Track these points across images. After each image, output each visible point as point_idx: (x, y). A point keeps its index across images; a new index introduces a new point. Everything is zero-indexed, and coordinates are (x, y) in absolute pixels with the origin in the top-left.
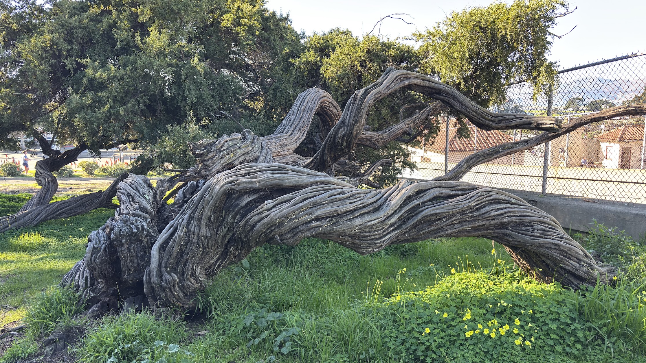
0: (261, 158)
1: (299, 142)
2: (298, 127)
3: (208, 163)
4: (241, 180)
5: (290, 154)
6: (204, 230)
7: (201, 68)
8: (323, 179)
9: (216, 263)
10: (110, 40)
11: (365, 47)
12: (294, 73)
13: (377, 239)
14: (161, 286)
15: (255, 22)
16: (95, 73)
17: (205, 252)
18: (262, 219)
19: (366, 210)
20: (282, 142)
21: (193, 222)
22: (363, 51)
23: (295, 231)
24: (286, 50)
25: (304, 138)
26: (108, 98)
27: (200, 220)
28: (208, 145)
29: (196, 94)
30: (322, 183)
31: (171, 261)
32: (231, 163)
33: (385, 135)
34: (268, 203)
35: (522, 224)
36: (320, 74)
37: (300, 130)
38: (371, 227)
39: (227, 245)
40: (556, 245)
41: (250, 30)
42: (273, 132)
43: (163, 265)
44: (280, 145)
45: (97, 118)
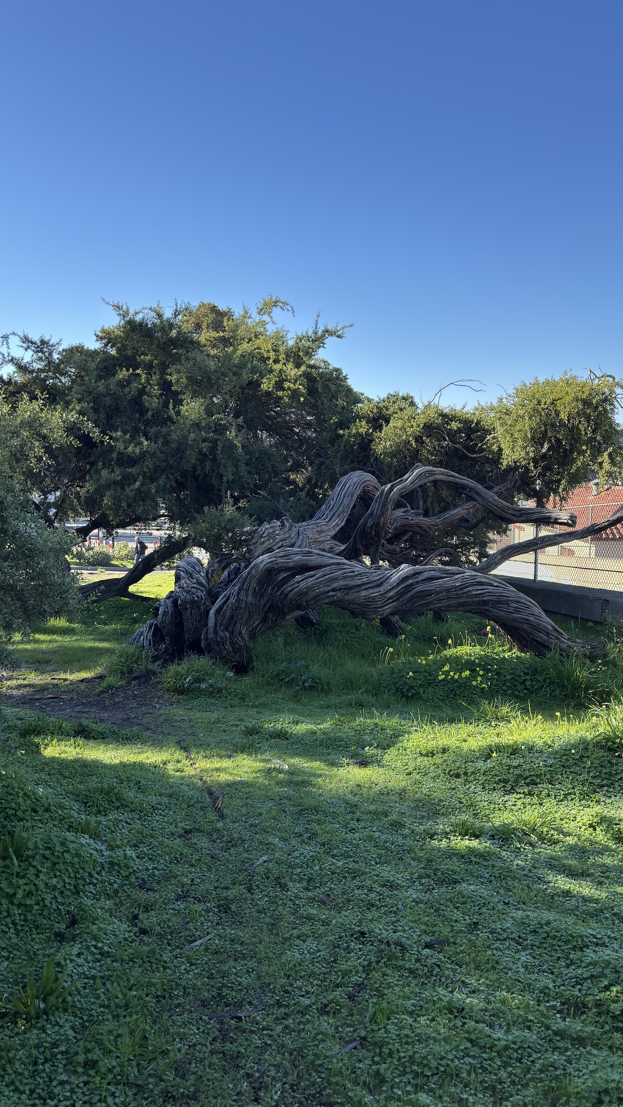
0: (298, 544)
1: (338, 528)
2: (337, 513)
3: (252, 547)
4: (280, 560)
5: (328, 541)
6: (250, 599)
7: (238, 442)
8: (339, 561)
9: (258, 626)
10: (137, 407)
11: (422, 420)
12: (342, 447)
13: (379, 608)
14: (216, 641)
15: (301, 387)
16: (126, 448)
17: (250, 616)
18: (293, 589)
19: (370, 585)
20: (319, 529)
21: (243, 592)
22: (419, 426)
23: (316, 598)
24: (335, 419)
25: (343, 524)
26: (138, 474)
27: (247, 590)
28: (252, 532)
29: (232, 470)
30: (338, 564)
31: (224, 622)
32: (270, 548)
33: (439, 521)
34: (298, 578)
35: (500, 602)
36: (371, 449)
37: (339, 516)
38: (374, 598)
39: (266, 613)
40: (527, 620)
41: (295, 394)
42: (311, 517)
43: (218, 625)
44: (318, 531)
45: (127, 497)
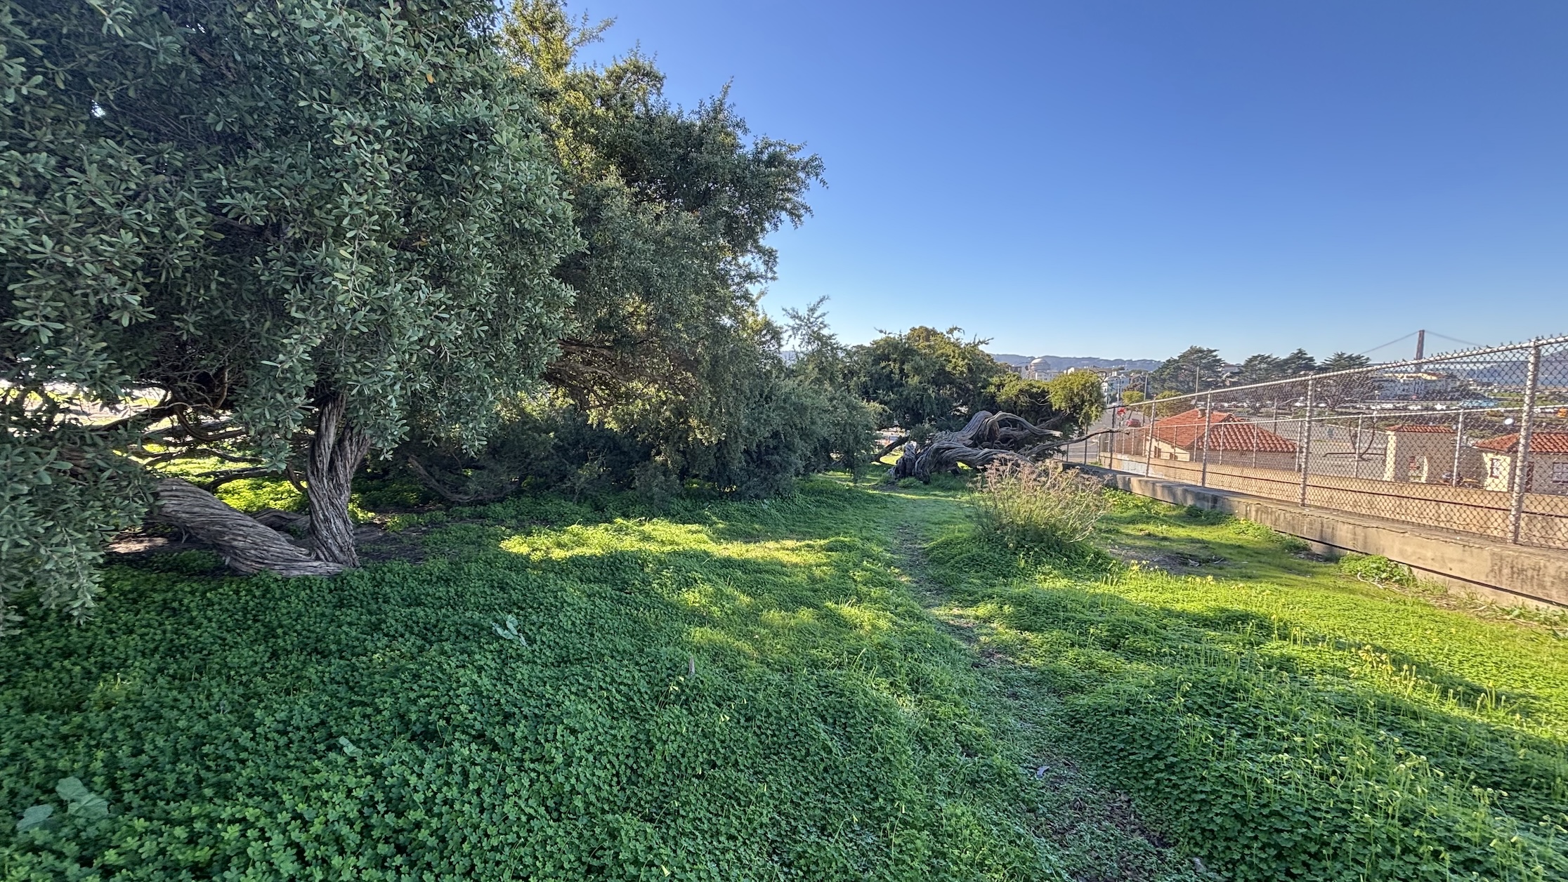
2: (972, 429)
3: (933, 440)
4: (943, 445)
6: (928, 459)
7: (933, 395)
14: (916, 472)
15: (966, 366)
27: (930, 457)
28: (935, 434)
29: (929, 407)
32: (941, 441)
39: (935, 462)
43: (918, 467)
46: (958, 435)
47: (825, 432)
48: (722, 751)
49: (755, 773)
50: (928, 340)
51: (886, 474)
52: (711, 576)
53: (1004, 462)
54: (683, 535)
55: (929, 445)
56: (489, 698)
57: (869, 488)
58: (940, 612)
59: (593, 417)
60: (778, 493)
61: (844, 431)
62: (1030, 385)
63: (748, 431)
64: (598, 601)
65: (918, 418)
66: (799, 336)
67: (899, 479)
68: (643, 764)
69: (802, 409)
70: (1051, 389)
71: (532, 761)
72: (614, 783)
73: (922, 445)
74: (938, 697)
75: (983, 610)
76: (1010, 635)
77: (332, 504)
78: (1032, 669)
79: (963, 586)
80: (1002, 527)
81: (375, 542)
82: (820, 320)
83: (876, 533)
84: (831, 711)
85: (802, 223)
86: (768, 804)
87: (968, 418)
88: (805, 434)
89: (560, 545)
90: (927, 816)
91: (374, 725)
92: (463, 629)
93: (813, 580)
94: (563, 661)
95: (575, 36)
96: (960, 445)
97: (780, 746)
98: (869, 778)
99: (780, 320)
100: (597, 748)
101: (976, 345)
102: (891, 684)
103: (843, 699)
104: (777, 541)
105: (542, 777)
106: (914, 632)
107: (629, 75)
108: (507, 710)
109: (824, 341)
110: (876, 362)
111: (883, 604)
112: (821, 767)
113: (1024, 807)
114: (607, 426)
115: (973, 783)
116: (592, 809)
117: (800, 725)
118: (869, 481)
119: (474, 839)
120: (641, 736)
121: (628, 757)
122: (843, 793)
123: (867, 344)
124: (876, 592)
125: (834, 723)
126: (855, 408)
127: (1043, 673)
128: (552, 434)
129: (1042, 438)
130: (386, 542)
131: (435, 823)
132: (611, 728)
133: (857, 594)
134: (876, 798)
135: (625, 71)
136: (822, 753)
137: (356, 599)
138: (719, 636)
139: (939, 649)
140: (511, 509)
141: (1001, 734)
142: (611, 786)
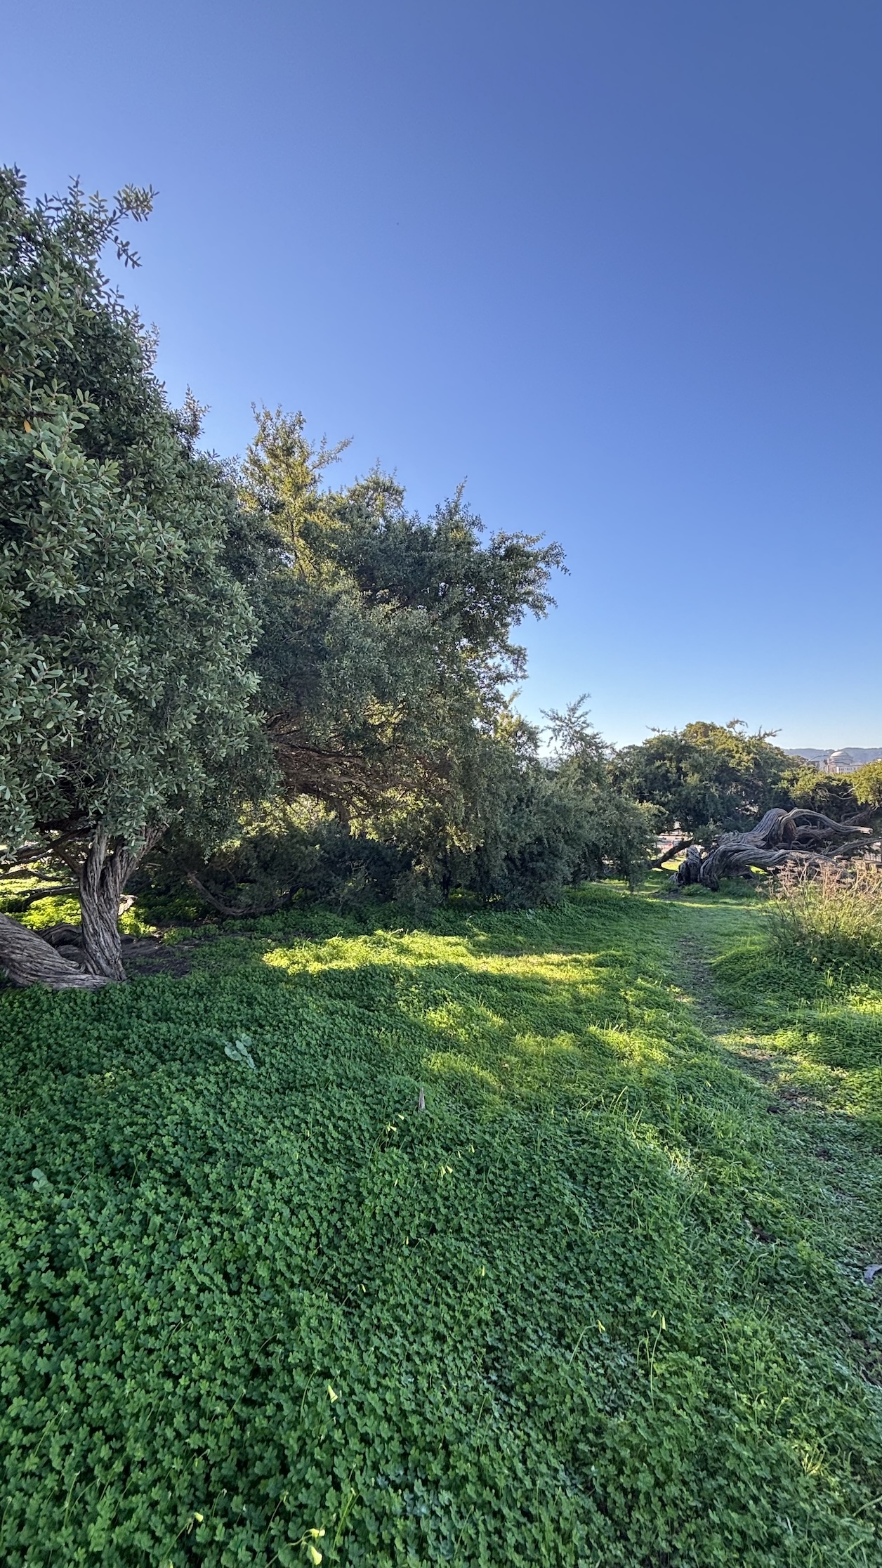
3: (719, 843)
4: (730, 848)
6: (715, 864)
9: (720, 873)
14: (703, 878)
17: (717, 869)
21: (713, 862)
31: (706, 871)
32: (728, 843)
42: (751, 830)
43: (704, 873)
46: (749, 836)
47: (593, 836)
48: (443, 1211)
49: (482, 1244)
50: (707, 736)
51: (668, 881)
52: (462, 993)
53: (799, 863)
54: (442, 948)
55: (715, 848)
56: (196, 1129)
57: (649, 896)
58: (727, 1041)
59: (354, 826)
60: (544, 902)
61: (616, 835)
62: (829, 778)
63: (508, 836)
64: (339, 1019)
65: (701, 819)
66: (560, 738)
67: (683, 886)
68: (348, 1223)
69: (564, 811)
70: (854, 781)
71: (221, 1212)
72: (311, 1246)
73: (707, 849)
74: (720, 1153)
75: (784, 1038)
76: (815, 1071)
77: (102, 918)
78: (848, 1119)
79: (758, 1009)
80: (802, 937)
81: (150, 956)
82: (582, 719)
83: (654, 946)
84: (582, 1165)
85: (546, 615)
86: (492, 1292)
87: (759, 817)
88: (570, 839)
89: (318, 959)
90: (703, 1332)
91: (77, 1155)
92: (197, 1047)
93: (577, 999)
94: (288, 1087)
95: (314, 459)
96: (749, 846)
97: (515, 1208)
98: (624, 1265)
99: (534, 720)
100: (296, 1199)
101: (761, 739)
102: (661, 1132)
103: (597, 1151)
104: (541, 955)
105: (226, 1233)
106: (694, 1065)
107: (371, 493)
108: (211, 1144)
109: (590, 742)
110: (650, 761)
111: (656, 1029)
112: (564, 1243)
113: (848, 1329)
114: (368, 837)
115: (769, 1283)
116: (278, 1281)
117: (542, 1182)
118: (647, 889)
119: (129, 1314)
120: (350, 1187)
121: (332, 1212)
122: (590, 1282)
123: (640, 744)
124: (650, 1015)
125: (585, 1182)
126: (626, 810)
127: (864, 1125)
128: (317, 846)
129: (848, 836)
130: (159, 955)
131: (92, 1288)
132: (320, 1173)
133: (628, 1017)
134: (632, 1295)
135: (367, 488)
136: (566, 1223)
137: (113, 1012)
138: (460, 1063)
139: (722, 1087)
140: (279, 922)
141: (808, 1209)
142: (308, 1248)
